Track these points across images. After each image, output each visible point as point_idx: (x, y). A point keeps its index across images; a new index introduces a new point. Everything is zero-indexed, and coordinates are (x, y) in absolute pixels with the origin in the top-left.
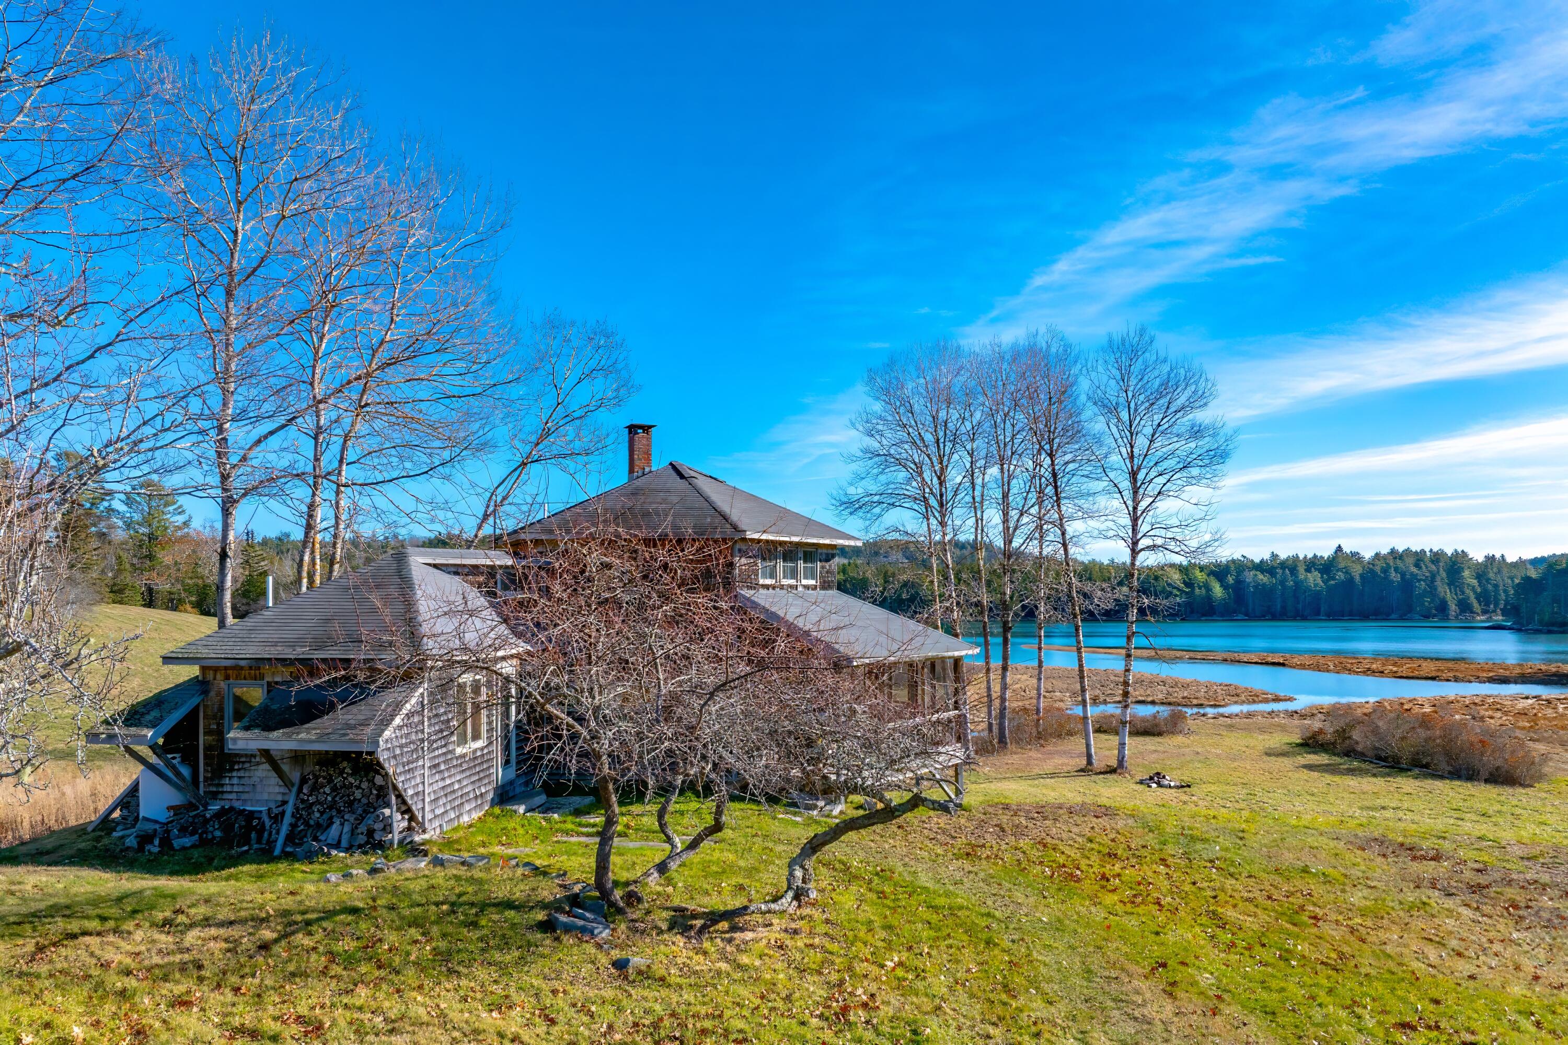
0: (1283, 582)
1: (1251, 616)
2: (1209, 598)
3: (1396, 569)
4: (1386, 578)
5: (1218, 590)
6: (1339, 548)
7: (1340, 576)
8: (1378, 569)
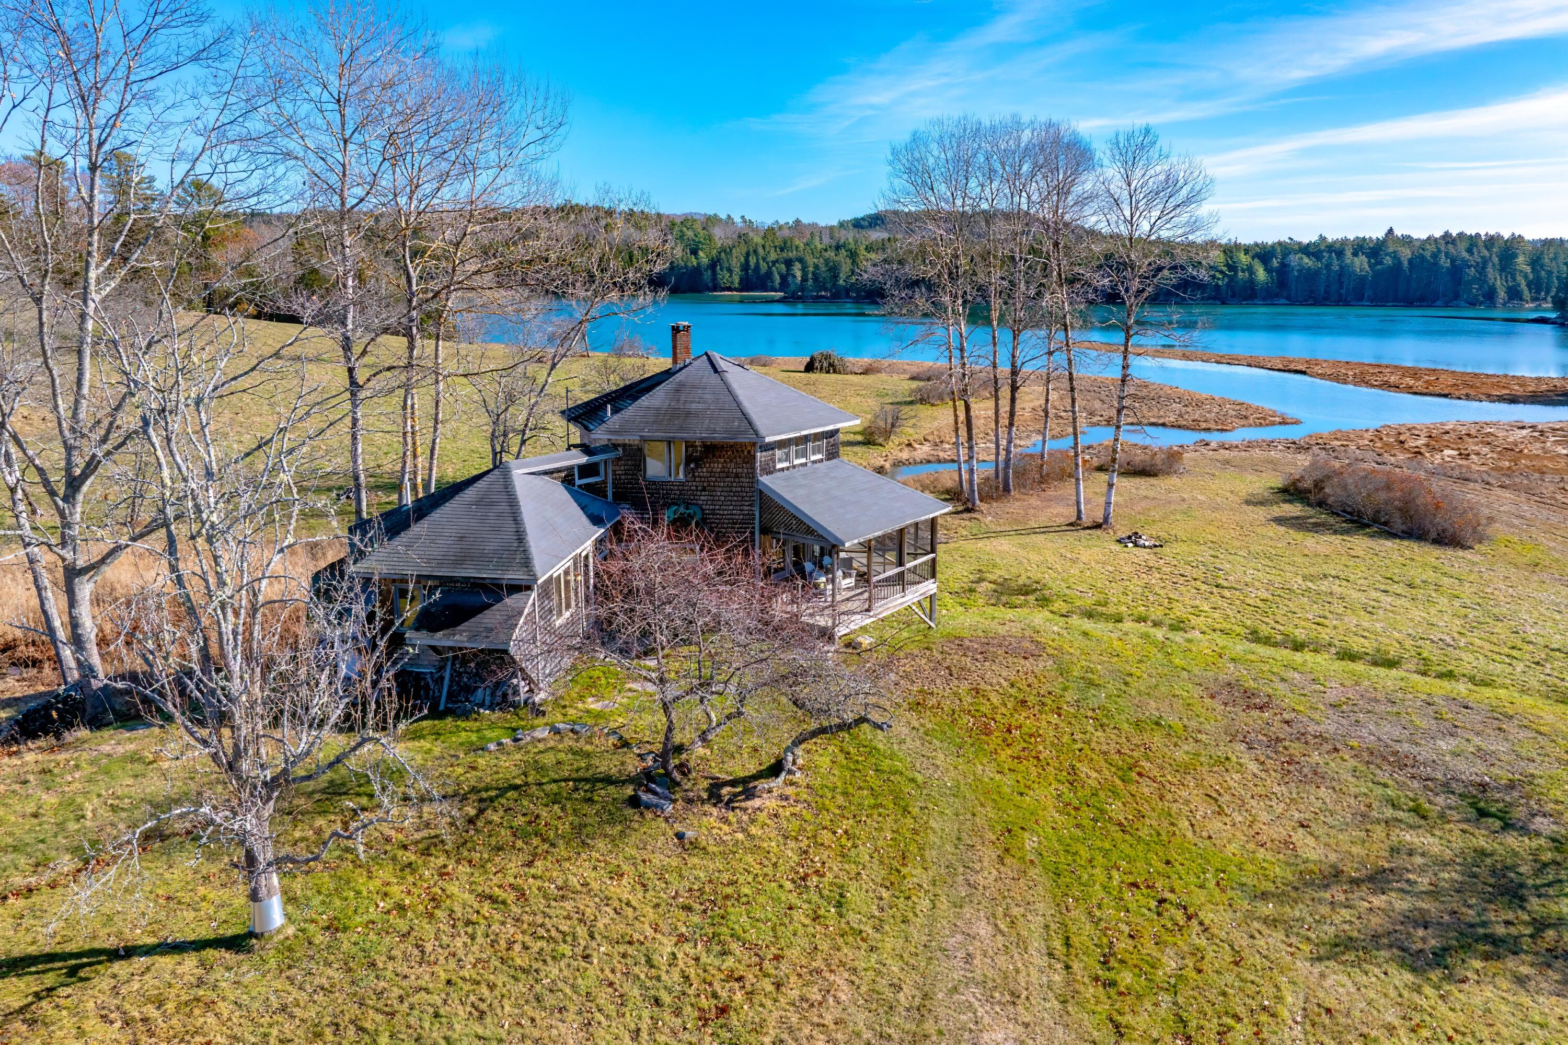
0: (1328, 266)
1: (1293, 301)
2: (1252, 282)
3: (1447, 255)
4: (1436, 264)
5: (1261, 274)
6: (1391, 231)
7: (1388, 261)
8: (1428, 254)
